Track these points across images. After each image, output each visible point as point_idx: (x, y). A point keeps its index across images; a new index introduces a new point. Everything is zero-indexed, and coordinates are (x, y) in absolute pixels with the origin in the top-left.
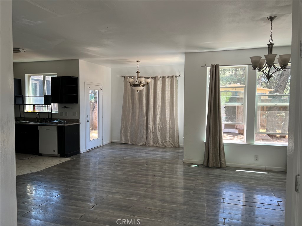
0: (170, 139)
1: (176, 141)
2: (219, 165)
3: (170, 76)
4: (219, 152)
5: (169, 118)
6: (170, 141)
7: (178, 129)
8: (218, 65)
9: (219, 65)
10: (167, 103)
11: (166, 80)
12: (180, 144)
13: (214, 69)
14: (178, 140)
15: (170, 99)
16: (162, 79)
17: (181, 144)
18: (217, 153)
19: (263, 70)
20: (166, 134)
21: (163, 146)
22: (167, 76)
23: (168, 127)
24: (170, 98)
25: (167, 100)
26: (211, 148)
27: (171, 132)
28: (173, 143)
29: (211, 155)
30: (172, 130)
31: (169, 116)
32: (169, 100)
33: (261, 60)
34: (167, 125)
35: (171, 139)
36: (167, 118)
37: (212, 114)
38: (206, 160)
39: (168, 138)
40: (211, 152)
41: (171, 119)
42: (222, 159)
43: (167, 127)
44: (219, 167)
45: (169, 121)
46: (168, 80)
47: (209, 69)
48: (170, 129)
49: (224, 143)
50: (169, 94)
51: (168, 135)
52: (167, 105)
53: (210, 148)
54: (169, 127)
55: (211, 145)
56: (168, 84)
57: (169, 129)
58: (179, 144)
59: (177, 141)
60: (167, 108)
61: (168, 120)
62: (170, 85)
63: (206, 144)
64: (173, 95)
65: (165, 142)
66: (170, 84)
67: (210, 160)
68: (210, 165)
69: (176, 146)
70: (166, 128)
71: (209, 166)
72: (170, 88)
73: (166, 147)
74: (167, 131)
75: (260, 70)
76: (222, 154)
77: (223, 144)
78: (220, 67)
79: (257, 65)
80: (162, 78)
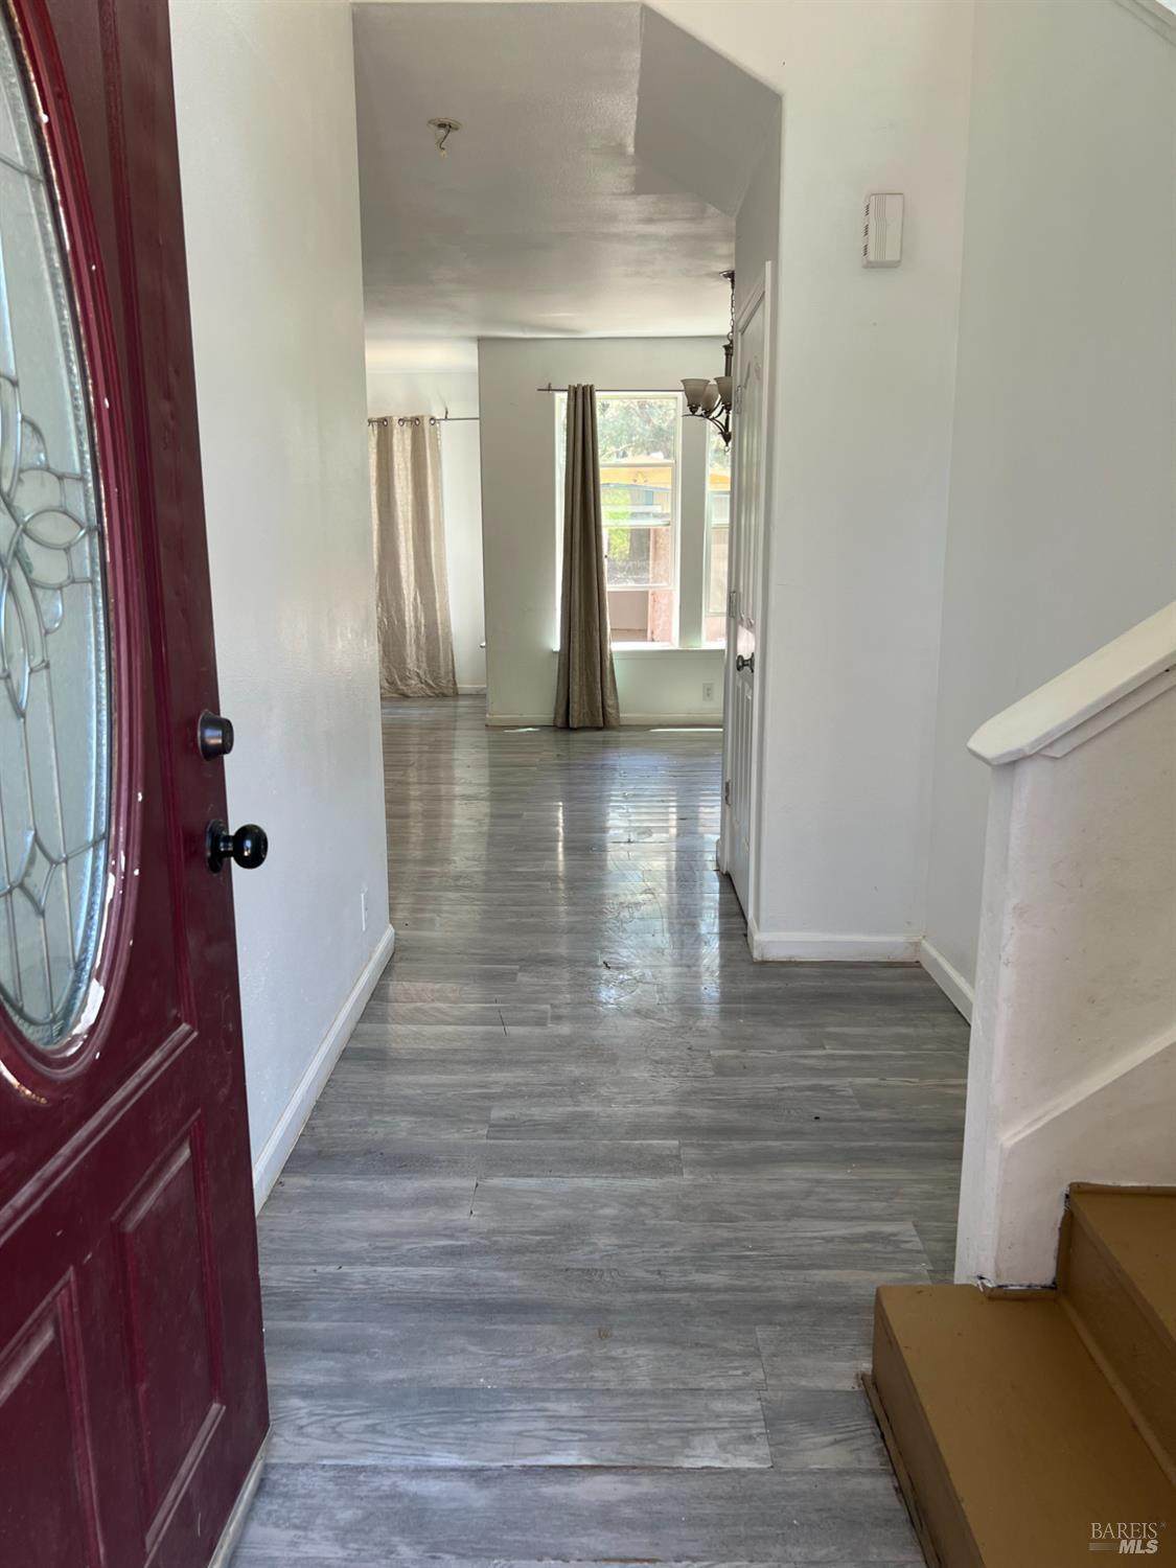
0: (419, 667)
1: (442, 671)
2: (601, 719)
3: (409, 416)
4: (599, 680)
5: (412, 587)
6: (421, 673)
7: (449, 627)
8: (591, 387)
9: (596, 388)
10: (401, 526)
11: (395, 432)
12: (458, 686)
13: (580, 401)
14: (450, 667)
15: (413, 511)
16: (376, 427)
17: (465, 684)
18: (595, 681)
19: (714, 414)
20: (404, 646)
21: (394, 695)
22: (396, 419)
23: (413, 622)
24: (413, 506)
25: (400, 514)
26: (577, 668)
27: (423, 640)
28: (431, 683)
29: (575, 688)
30: (426, 632)
31: (412, 578)
32: (410, 514)
33: (707, 388)
34: (407, 613)
35: (424, 665)
36: (404, 585)
37: (577, 555)
38: (562, 710)
39: (411, 664)
40: (577, 680)
41: (420, 589)
42: (610, 702)
43: (407, 619)
44: (601, 724)
45: (415, 599)
46: (403, 432)
47: (561, 400)
48: (418, 628)
49: (613, 650)
50: (410, 490)
51: (411, 650)
52: (402, 532)
53: (574, 669)
54: (416, 621)
55: (577, 661)
56: (404, 449)
57: (413, 630)
58: (455, 684)
59: (447, 673)
60: (404, 544)
61: (409, 593)
62: (409, 454)
63: (562, 658)
64: (426, 493)
65: (404, 679)
66: (409, 448)
67: (575, 707)
68: (574, 723)
69: (445, 691)
70: (403, 623)
71: (571, 725)
72: (409, 465)
73: (405, 696)
74: (408, 638)
75: (707, 417)
76: (608, 684)
77: (611, 655)
78: (597, 395)
79: (698, 401)
80: (376, 425)
